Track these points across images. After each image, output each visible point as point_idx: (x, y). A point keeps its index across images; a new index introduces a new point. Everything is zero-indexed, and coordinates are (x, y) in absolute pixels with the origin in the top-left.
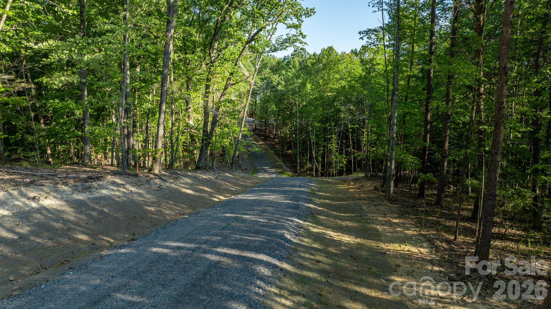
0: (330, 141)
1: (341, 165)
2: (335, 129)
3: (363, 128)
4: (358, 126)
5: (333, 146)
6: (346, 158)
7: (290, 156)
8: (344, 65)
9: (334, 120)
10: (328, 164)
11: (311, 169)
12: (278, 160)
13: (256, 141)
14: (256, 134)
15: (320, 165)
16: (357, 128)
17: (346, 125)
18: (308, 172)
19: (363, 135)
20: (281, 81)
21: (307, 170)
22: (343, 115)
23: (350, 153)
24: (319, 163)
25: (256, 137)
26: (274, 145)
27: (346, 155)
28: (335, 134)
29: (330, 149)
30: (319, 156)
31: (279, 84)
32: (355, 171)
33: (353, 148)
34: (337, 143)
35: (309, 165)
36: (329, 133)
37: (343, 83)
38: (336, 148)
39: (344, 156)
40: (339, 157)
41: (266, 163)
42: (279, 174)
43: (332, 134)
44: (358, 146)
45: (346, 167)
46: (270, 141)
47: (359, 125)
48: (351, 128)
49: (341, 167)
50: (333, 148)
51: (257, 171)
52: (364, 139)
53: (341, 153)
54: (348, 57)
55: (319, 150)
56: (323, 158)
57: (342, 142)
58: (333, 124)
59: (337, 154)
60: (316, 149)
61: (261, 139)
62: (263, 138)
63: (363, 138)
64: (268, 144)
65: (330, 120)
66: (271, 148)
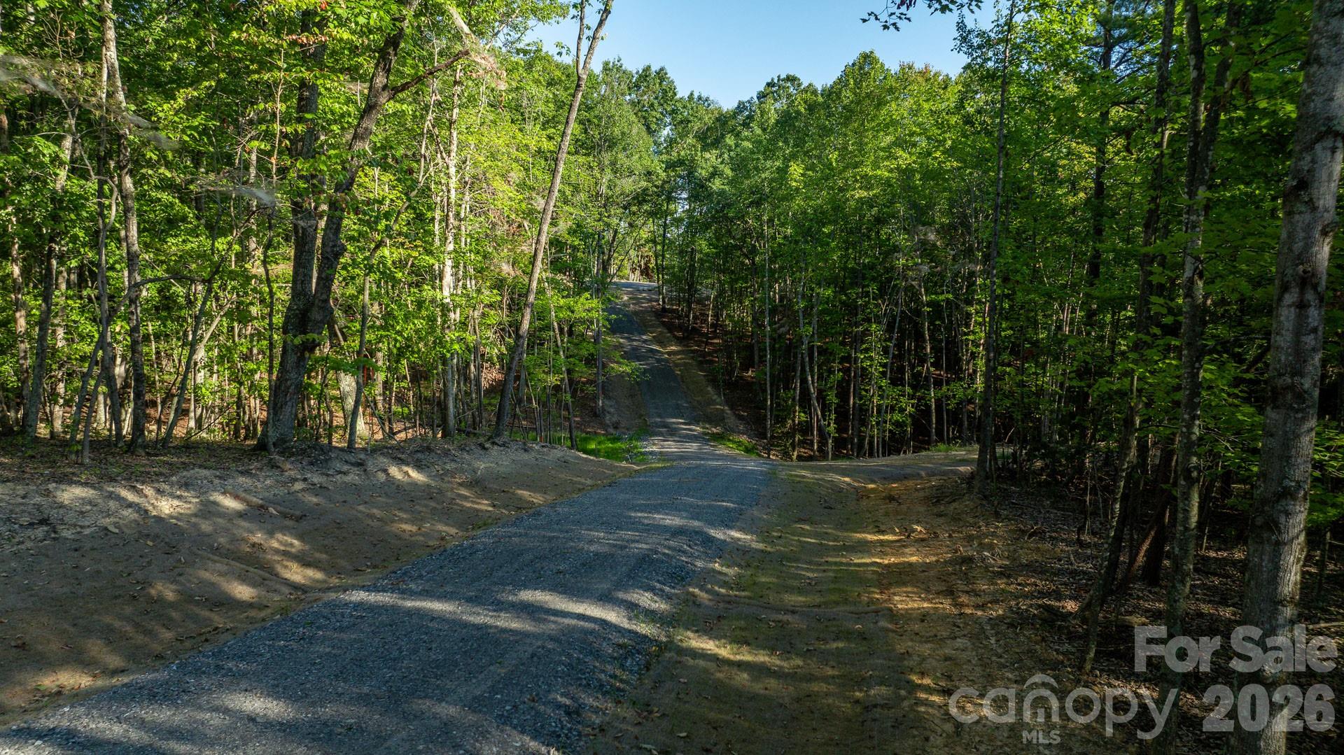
0: (863, 342)
1: (897, 417)
2: (877, 306)
3: (969, 302)
4: (950, 296)
5: (874, 360)
6: (912, 397)
7: (748, 385)
8: (909, 103)
9: (874, 279)
10: (857, 413)
11: (805, 429)
12: (715, 397)
13: (661, 343)
14: (663, 323)
15: (833, 416)
16: (948, 300)
17: (913, 295)
18: (798, 437)
19: (967, 326)
20: (721, 167)
21: (794, 430)
22: (902, 261)
23: (927, 379)
24: (830, 411)
25: (661, 333)
26: (709, 354)
27: (914, 387)
28: (879, 323)
29: (863, 369)
30: (831, 388)
31: (715, 174)
32: (941, 439)
33: (936, 365)
34: (886, 351)
35: (800, 417)
36: (860, 317)
37: (905, 158)
38: (884, 365)
39: (908, 389)
40: (894, 392)
41: (678, 407)
42: (708, 440)
43: (869, 320)
44: (951, 358)
45: (913, 424)
46: (699, 344)
47: (955, 292)
48: (929, 304)
49: (897, 424)
50: (871, 366)
51: (646, 431)
52: (971, 337)
53: (896, 381)
54: (920, 79)
55: (831, 372)
56: (843, 395)
57: (899, 346)
58: (873, 288)
59: (884, 383)
60: (820, 367)
61: (675, 336)
62: (680, 334)
63: (966, 334)
64: (694, 351)
65: (864, 278)
66: (700, 363)
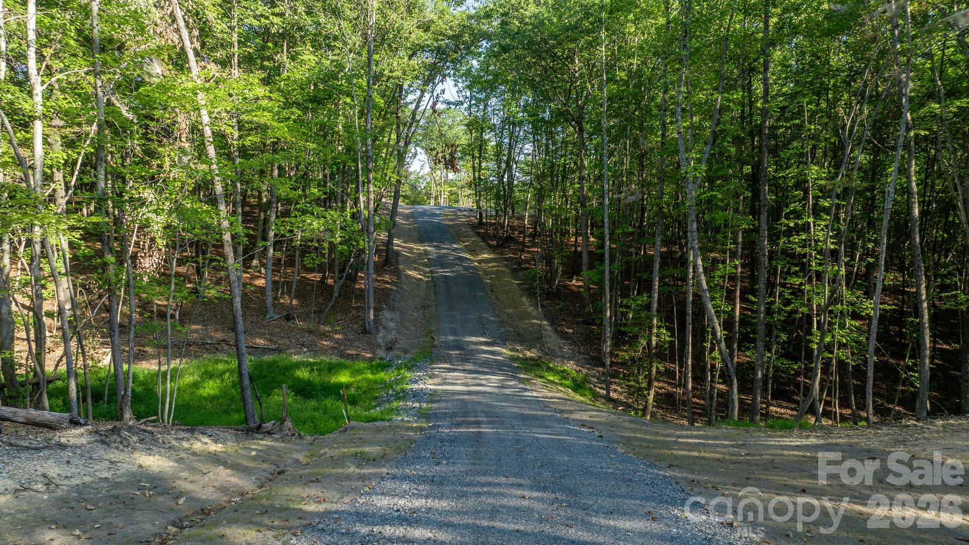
12: (531, 310)
13: (472, 252)
14: (478, 234)
25: (474, 242)
26: (526, 262)
35: (661, 335)
41: (481, 320)
46: (515, 252)
61: (489, 245)
62: (494, 243)
64: (508, 259)
66: (515, 270)
